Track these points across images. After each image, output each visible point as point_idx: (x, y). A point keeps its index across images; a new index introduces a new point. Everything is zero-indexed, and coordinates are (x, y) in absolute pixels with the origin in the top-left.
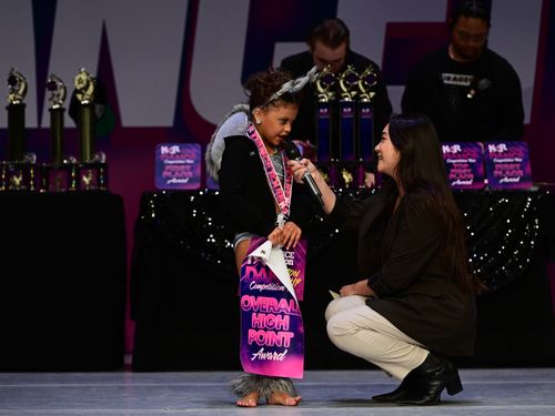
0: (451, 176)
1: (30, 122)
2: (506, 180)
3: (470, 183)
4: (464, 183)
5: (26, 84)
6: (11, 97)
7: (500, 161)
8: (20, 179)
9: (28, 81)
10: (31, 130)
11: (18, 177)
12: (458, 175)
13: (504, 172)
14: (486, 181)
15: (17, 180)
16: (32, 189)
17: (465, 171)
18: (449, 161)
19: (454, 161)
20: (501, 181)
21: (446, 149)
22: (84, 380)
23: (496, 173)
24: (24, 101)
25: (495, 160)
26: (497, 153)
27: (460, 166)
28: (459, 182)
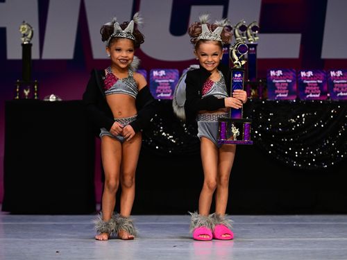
0: (306, 91)
1: (35, 55)
2: (341, 94)
3: (318, 96)
4: (314, 96)
5: (32, 32)
6: (23, 39)
7: (338, 82)
8: (28, 91)
9: (33, 29)
10: (35, 61)
11: (27, 90)
12: (310, 91)
13: (340, 89)
14: (328, 95)
15: (26, 93)
16: (36, 98)
17: (315, 88)
18: (305, 82)
19: (308, 82)
20: (338, 95)
21: (303, 74)
22: (68, 220)
23: (335, 89)
24: (31, 42)
25: (335, 81)
26: (336, 77)
27: (312, 85)
28: (311, 95)
